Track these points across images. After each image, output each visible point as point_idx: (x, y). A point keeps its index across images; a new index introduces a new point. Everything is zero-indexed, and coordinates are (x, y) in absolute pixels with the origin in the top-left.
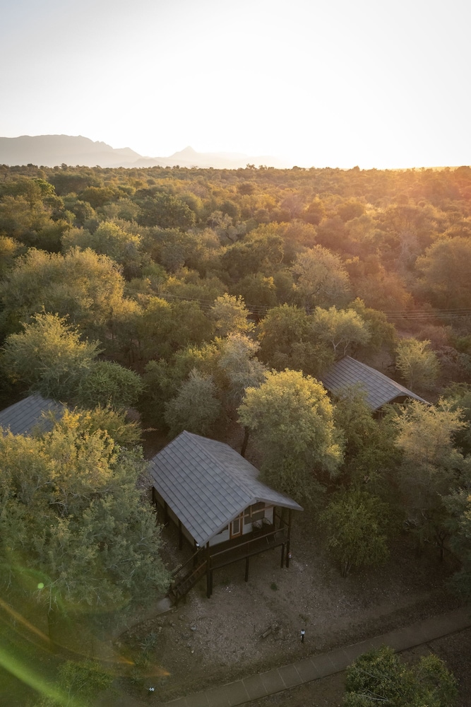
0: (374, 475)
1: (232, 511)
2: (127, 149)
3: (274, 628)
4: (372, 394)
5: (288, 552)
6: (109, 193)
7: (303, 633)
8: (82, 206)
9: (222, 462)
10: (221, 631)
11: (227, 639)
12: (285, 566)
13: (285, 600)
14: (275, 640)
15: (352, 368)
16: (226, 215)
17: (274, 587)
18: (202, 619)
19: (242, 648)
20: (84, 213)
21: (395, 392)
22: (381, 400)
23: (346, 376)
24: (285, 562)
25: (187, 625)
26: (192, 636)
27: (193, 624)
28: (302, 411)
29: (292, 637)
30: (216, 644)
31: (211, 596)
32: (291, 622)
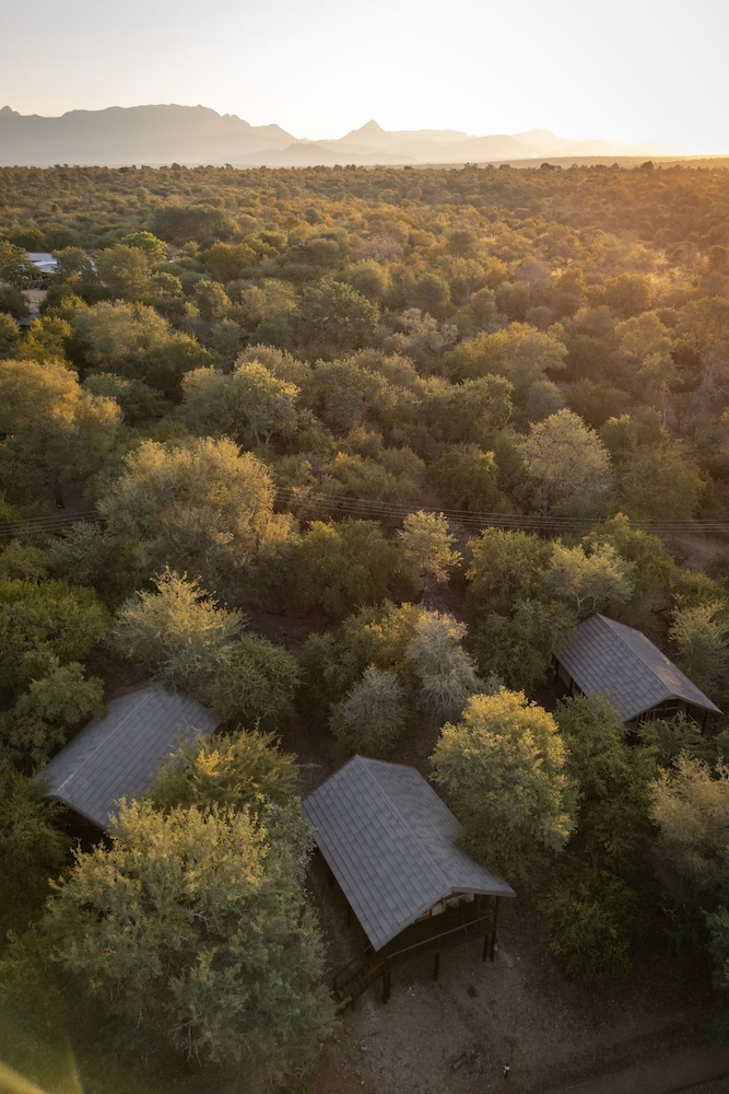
0: (619, 843)
1: (419, 903)
2: (274, 127)
3: (469, 1055)
4: (629, 690)
5: (493, 943)
6: (248, 253)
7: (507, 1068)
8: (209, 289)
9: (407, 817)
10: (399, 1054)
11: (407, 1066)
12: (488, 959)
13: (486, 1013)
14: (470, 1073)
15: (604, 638)
16: (427, 315)
17: (472, 992)
18: (375, 1034)
19: (427, 1082)
20: (211, 299)
21: (663, 693)
22: (639, 702)
23: (593, 649)
24: (489, 954)
25: (356, 1042)
26: (362, 1059)
27: (363, 1041)
28: (520, 771)
29: (493, 1069)
30: (393, 1073)
31: (388, 1001)
32: (493, 1046)
